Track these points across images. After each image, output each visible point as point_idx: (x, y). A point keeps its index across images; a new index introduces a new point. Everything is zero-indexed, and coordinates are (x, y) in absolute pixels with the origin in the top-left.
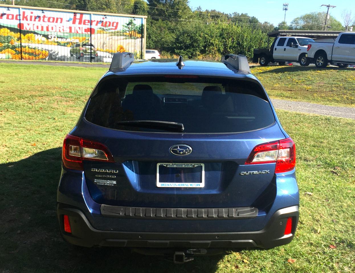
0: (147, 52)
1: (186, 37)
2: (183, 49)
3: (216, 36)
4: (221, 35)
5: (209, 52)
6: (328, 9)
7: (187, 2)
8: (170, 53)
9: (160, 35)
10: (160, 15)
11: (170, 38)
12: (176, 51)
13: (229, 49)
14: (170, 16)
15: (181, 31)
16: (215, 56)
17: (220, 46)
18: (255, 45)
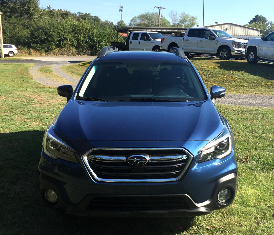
0: (5, 47)
1: (41, 33)
2: (39, 43)
3: (69, 32)
4: (73, 31)
5: (63, 46)
6: (160, 10)
7: (38, 1)
8: (27, 47)
9: (15, 31)
10: (11, 12)
11: (25, 33)
12: (32, 45)
13: (82, 43)
14: (22, 13)
15: (35, 27)
16: (70, 49)
17: (74, 41)
18: (104, 39)
